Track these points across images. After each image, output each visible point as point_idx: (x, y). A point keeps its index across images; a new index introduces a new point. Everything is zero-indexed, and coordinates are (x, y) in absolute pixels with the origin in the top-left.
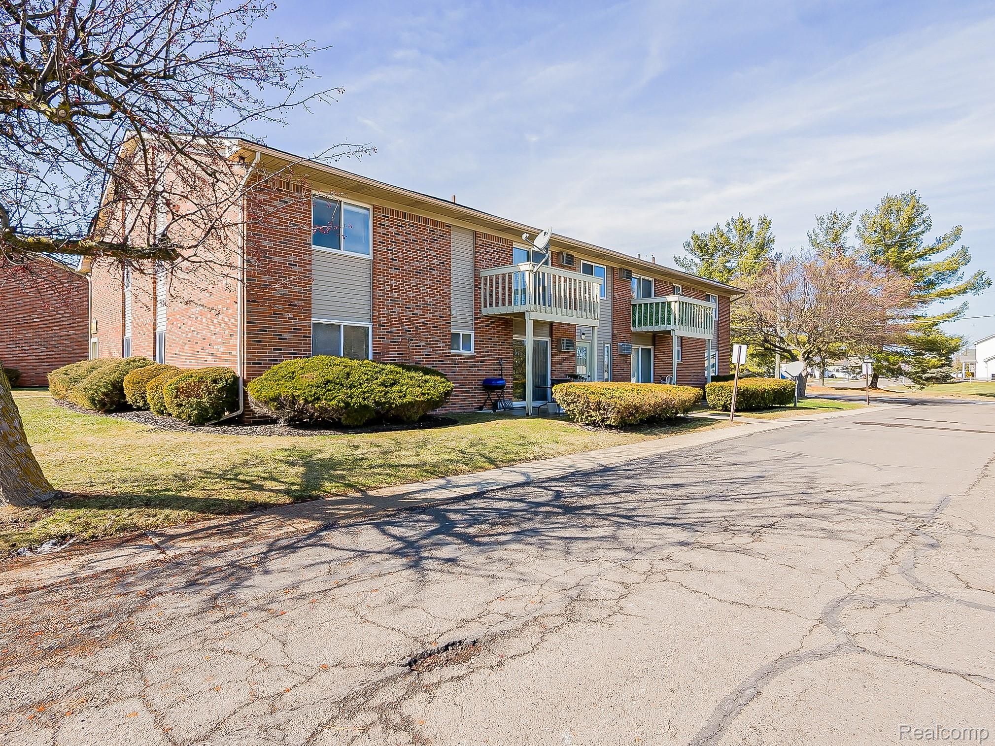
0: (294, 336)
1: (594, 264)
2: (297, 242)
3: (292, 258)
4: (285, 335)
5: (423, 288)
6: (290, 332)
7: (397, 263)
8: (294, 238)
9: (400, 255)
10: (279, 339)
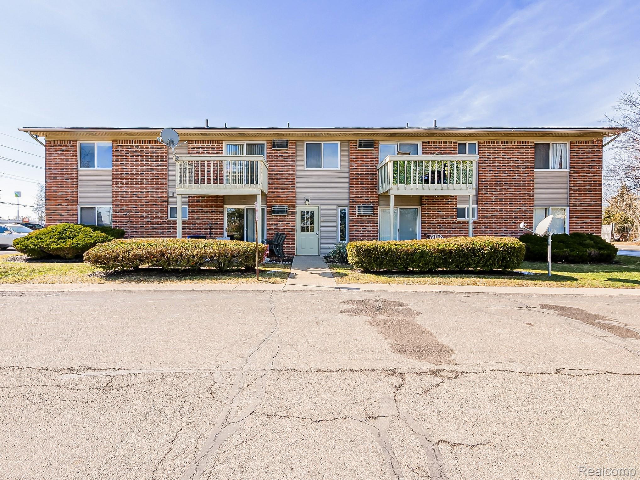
0: (68, 214)
1: (322, 143)
2: (69, 168)
3: (66, 177)
4: (63, 214)
5: (145, 182)
6: (65, 212)
7: (127, 170)
8: (68, 167)
9: (129, 165)
10: (61, 216)
